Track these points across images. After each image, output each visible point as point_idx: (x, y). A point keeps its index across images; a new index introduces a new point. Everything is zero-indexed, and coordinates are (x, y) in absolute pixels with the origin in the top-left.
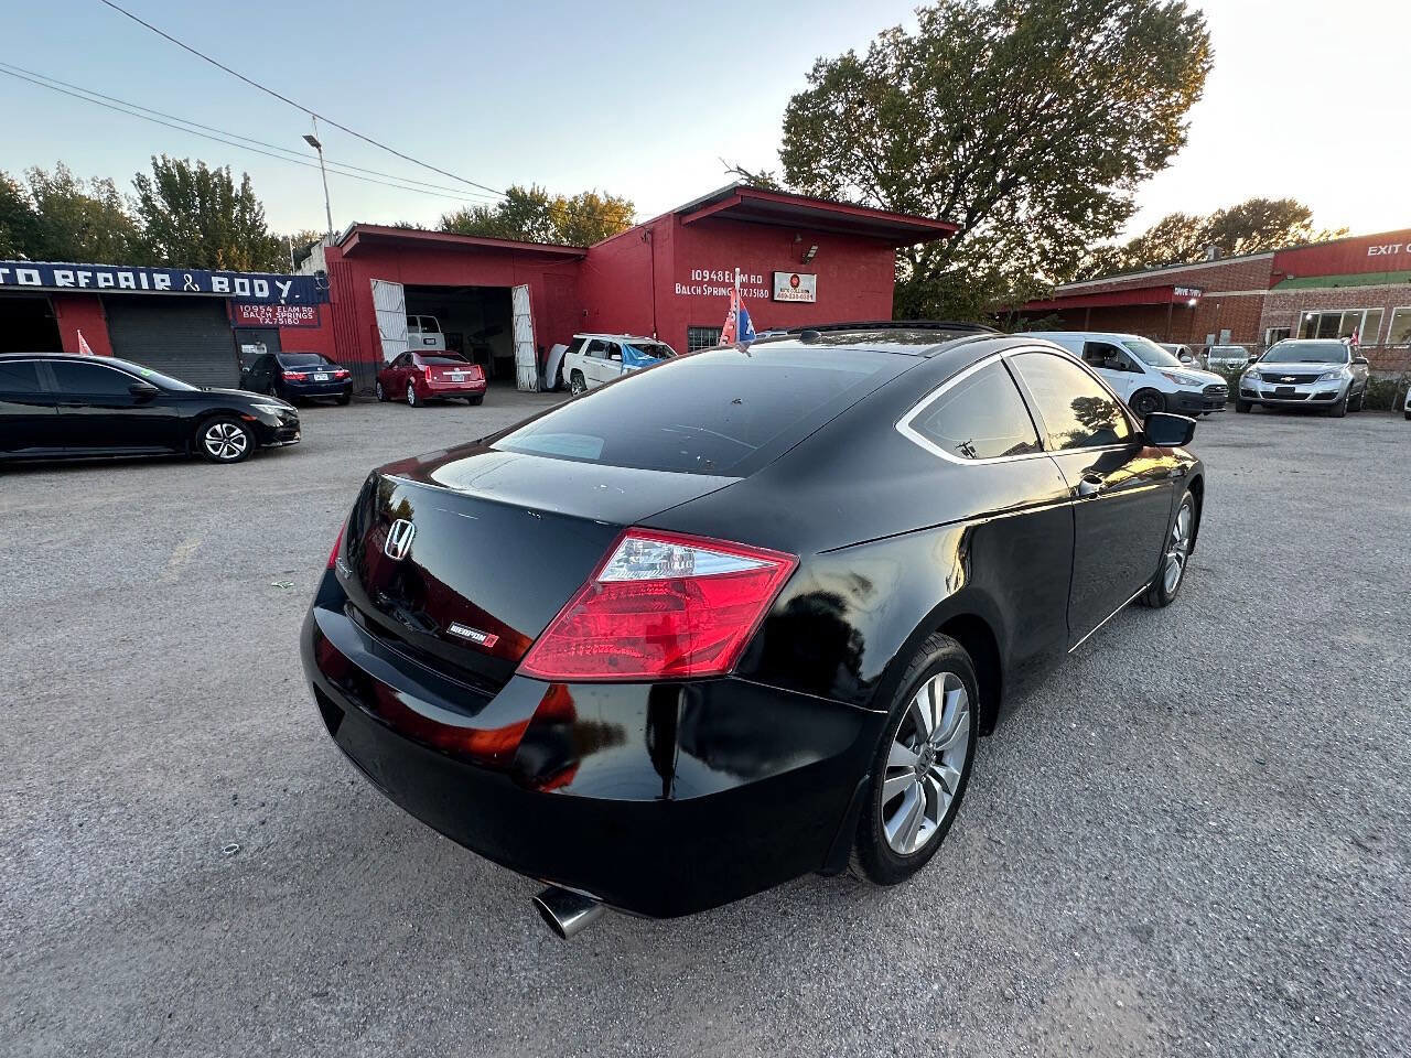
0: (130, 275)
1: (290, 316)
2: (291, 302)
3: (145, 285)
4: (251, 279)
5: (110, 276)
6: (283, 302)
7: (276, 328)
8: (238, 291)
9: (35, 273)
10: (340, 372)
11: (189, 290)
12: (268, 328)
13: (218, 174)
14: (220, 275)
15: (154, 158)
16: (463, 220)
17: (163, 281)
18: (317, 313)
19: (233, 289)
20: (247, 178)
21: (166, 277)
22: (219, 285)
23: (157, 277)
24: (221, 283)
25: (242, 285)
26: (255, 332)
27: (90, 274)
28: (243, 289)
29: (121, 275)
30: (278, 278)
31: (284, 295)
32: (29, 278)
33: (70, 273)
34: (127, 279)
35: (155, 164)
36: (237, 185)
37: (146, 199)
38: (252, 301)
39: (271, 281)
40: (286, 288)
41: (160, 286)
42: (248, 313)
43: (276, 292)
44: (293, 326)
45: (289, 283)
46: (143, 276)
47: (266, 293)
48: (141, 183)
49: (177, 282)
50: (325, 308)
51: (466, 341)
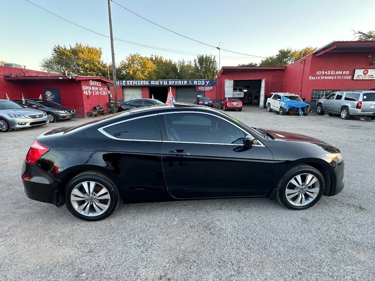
0: (180, 81)
1: (208, 89)
2: (208, 86)
3: (183, 84)
4: (201, 81)
5: (177, 82)
6: (207, 86)
7: (204, 92)
8: (199, 84)
9: (166, 82)
10: (211, 102)
11: (190, 84)
12: (203, 92)
13: (209, 57)
14: (196, 80)
15: (198, 55)
16: (267, 61)
17: (186, 82)
18: (213, 88)
19: (198, 83)
20: (215, 57)
21: (186, 81)
22: (195, 82)
23: (185, 81)
24: (196, 82)
25: (199, 82)
26: (200, 92)
27: (174, 82)
28: (199, 83)
29: (179, 81)
30: (206, 80)
31: (207, 84)
32: (165, 83)
33: (171, 82)
34: (180, 82)
35: (198, 57)
36: (212, 59)
37: (196, 64)
38: (201, 86)
39: (205, 81)
40: (208, 83)
41: (185, 83)
42: (200, 88)
43: (206, 83)
44: (208, 91)
45: (209, 81)
46: (183, 81)
47: (204, 84)
48: (195, 61)
49: (188, 82)
50: (215, 87)
51: (253, 94)
